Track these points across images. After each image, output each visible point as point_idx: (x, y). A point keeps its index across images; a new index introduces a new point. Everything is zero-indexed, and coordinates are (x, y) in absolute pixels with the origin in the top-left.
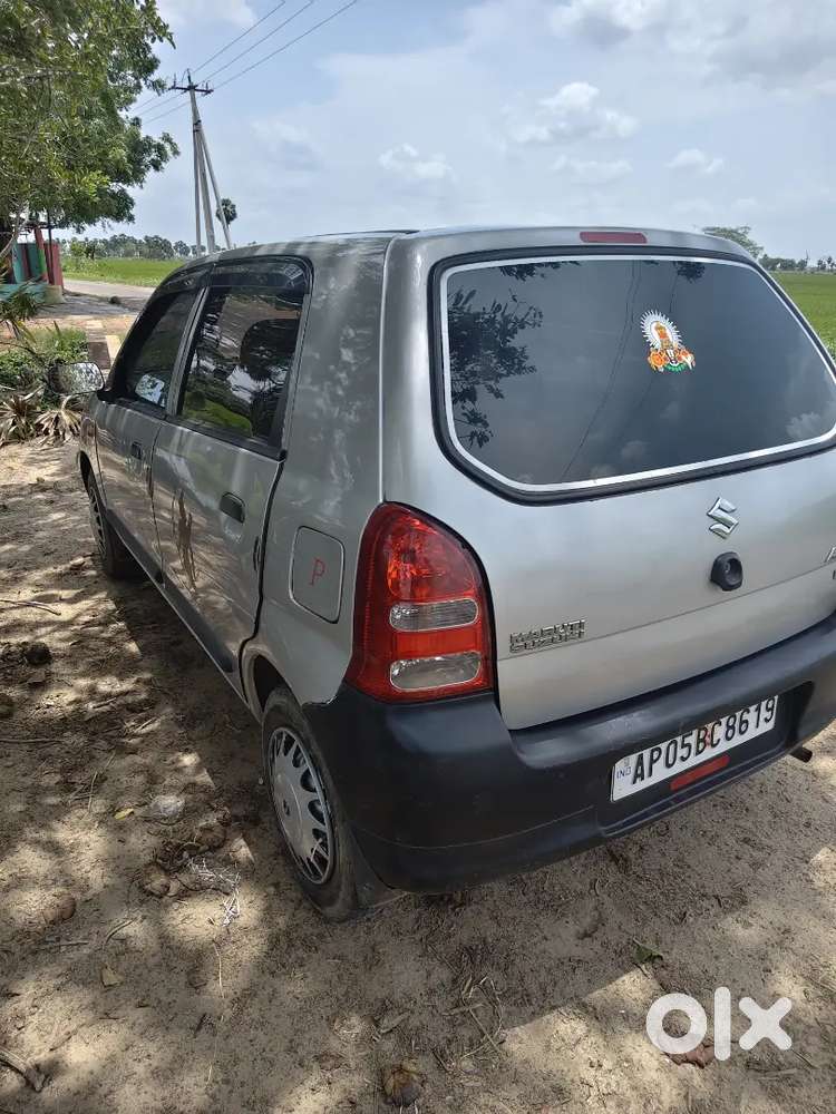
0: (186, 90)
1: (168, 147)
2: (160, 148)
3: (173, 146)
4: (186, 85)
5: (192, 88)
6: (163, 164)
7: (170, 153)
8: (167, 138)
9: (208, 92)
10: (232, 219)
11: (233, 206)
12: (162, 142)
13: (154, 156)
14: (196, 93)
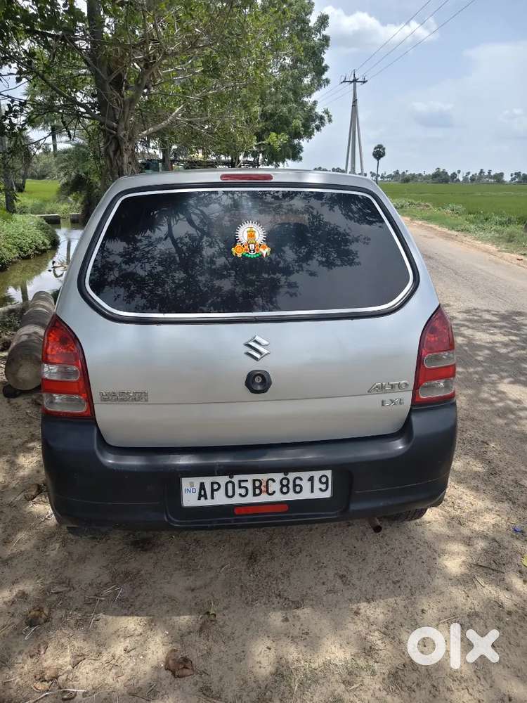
0: (351, 82)
1: (326, 117)
2: (321, 118)
3: (329, 117)
4: (352, 79)
5: (355, 81)
6: (322, 128)
7: (327, 120)
8: (326, 112)
9: (364, 82)
10: (382, 156)
11: (384, 149)
12: (324, 115)
13: (317, 123)
14: (357, 83)
